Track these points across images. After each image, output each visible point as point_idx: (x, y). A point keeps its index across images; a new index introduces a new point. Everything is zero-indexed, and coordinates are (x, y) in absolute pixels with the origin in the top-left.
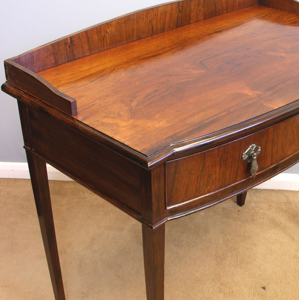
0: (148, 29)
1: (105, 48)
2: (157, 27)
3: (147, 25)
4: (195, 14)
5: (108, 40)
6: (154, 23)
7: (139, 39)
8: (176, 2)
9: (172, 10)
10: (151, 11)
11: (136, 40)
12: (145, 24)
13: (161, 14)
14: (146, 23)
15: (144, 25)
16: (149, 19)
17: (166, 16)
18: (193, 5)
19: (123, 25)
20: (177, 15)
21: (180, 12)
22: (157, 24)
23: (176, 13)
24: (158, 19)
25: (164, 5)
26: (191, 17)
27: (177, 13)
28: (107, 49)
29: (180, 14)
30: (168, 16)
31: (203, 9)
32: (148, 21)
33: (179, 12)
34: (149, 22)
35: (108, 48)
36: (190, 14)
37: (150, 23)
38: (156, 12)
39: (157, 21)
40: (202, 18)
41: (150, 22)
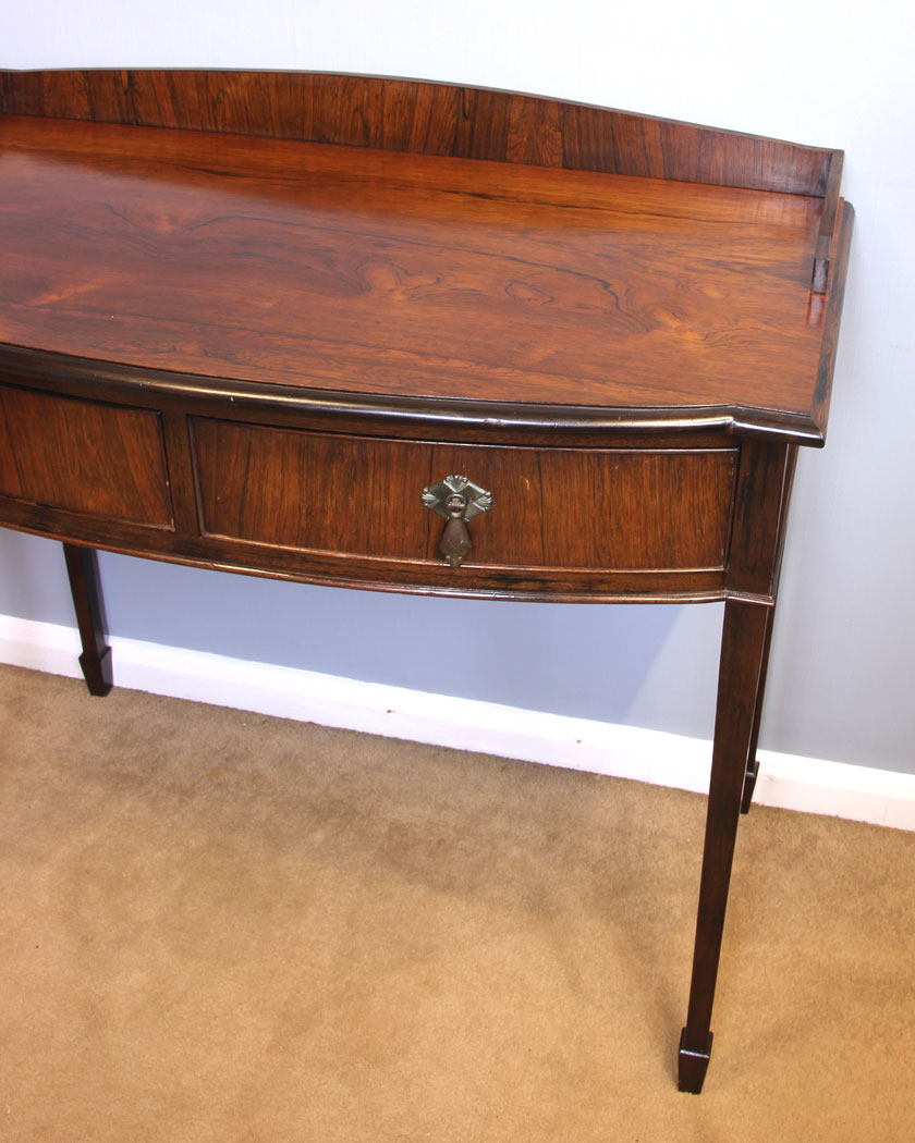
0: (350, 127)
1: (220, 128)
2: (383, 132)
3: (348, 116)
4: (525, 139)
5: (228, 115)
6: (372, 118)
7: (320, 142)
8: (452, 87)
9: (434, 101)
10: (361, 82)
11: (312, 141)
12: (341, 111)
13: (396, 103)
14: (345, 109)
15: (338, 113)
16: (354, 101)
17: (412, 111)
18: (518, 112)
19: (273, 92)
20: (455, 121)
21: (466, 117)
22: (382, 121)
23: (450, 116)
24: (385, 110)
25: (408, 83)
26: (510, 145)
27: (453, 117)
28: (224, 133)
29: (467, 124)
30: (419, 115)
31: (559, 134)
32: (349, 106)
33: (461, 114)
34: (352, 109)
35: (228, 130)
36: (505, 135)
37: (358, 115)
38: (379, 92)
39: (383, 116)
40: (558, 160)
41: (356, 109)
